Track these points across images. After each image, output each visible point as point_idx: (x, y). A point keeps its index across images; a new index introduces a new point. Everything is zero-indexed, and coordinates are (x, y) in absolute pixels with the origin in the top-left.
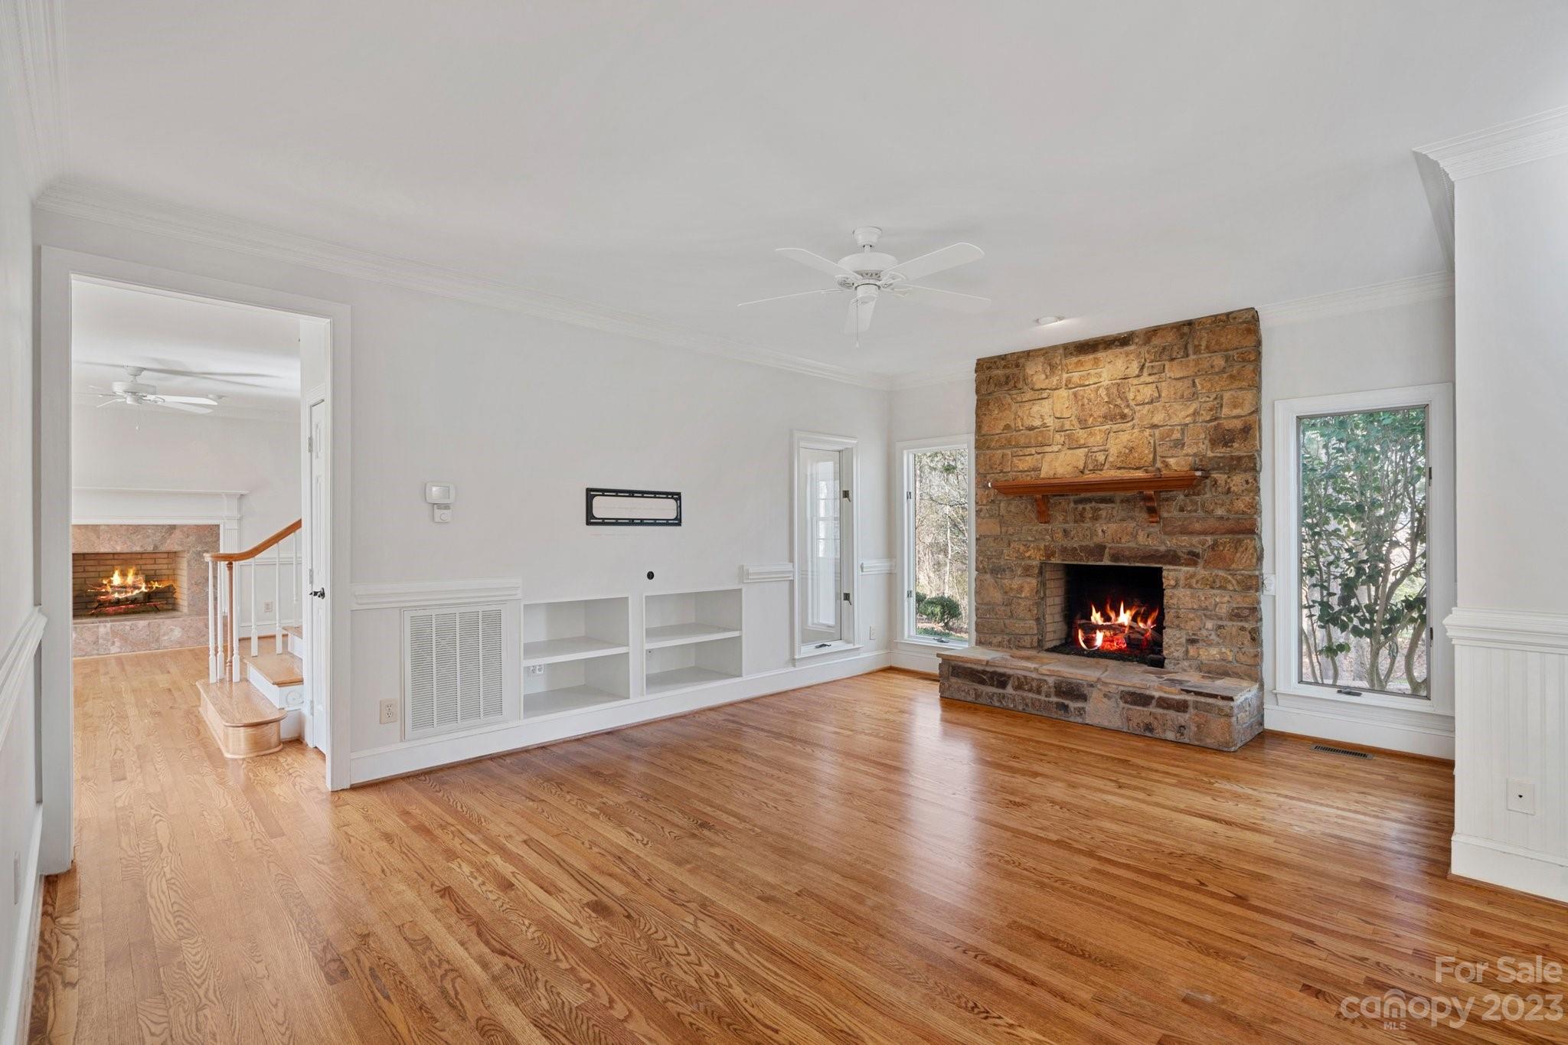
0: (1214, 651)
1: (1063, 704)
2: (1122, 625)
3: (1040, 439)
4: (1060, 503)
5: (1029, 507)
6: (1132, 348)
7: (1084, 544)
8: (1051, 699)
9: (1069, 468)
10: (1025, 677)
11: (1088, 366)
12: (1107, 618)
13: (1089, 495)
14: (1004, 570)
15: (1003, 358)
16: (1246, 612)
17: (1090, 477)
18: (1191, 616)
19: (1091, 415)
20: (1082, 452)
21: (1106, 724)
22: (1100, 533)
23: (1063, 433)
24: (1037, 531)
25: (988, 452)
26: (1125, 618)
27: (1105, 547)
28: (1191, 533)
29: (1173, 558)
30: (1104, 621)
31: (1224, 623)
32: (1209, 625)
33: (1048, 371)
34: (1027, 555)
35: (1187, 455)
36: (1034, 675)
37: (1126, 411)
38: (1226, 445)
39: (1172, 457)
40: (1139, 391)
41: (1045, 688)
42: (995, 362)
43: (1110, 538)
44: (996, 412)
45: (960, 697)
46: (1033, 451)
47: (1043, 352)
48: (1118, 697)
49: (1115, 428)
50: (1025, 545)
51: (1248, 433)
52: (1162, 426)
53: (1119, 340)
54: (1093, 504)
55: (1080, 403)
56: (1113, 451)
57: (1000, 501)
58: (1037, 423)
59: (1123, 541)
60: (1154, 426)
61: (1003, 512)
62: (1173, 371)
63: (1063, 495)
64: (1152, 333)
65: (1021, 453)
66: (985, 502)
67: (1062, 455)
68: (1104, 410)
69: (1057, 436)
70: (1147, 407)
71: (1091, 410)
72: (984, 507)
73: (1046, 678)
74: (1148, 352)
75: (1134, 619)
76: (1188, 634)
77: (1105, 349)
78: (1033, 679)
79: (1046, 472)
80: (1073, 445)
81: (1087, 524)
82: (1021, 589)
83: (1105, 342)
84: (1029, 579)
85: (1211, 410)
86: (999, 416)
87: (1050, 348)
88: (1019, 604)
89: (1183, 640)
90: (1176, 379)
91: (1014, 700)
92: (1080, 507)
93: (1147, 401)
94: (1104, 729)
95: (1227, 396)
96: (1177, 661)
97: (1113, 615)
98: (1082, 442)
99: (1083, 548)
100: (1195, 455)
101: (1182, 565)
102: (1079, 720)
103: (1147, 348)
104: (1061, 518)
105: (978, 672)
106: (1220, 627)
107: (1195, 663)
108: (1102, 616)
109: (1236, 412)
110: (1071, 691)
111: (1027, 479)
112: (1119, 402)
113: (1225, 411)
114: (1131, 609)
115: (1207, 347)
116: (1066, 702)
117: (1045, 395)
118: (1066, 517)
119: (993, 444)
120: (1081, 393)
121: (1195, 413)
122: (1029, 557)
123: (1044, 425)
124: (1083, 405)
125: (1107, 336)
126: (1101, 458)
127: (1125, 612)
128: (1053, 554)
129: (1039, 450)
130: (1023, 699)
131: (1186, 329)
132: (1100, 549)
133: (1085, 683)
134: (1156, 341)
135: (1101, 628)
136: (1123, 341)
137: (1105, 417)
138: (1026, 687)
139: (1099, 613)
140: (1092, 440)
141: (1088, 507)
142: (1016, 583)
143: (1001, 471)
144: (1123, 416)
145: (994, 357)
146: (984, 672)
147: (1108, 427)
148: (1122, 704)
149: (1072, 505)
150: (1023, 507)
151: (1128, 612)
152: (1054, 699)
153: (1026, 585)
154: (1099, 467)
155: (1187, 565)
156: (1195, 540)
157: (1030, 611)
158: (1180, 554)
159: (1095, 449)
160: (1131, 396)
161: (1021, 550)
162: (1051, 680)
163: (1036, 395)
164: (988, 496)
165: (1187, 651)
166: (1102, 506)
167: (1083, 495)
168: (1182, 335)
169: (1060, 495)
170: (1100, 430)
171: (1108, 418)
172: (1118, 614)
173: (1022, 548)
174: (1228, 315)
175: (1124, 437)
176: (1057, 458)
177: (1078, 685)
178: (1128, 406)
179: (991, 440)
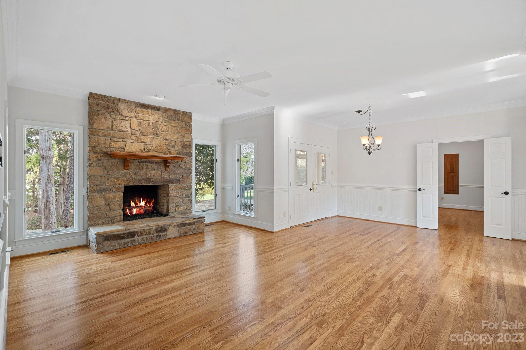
0: (182, 208)
1: (159, 235)
2: (142, 206)
3: (125, 136)
4: (133, 162)
5: (119, 163)
6: (160, 112)
7: (143, 178)
8: (154, 235)
9: (138, 149)
10: (144, 230)
11: (145, 113)
12: (136, 204)
13: (145, 160)
14: (106, 190)
15: (107, 97)
16: (189, 195)
17: (145, 154)
18: (176, 198)
19: (146, 131)
20: (142, 144)
21: (173, 236)
22: (149, 174)
23: (135, 136)
24: (123, 173)
25: (97, 137)
26: (142, 203)
27: (151, 179)
28: (177, 174)
29: (171, 181)
30: (136, 205)
31: (184, 199)
32: (181, 200)
33: (129, 110)
34: (118, 183)
35: (176, 150)
36: (147, 228)
37: (158, 133)
38: (185, 149)
39: (172, 150)
40: (162, 127)
41: (152, 231)
42: (102, 98)
43: (153, 175)
44: (103, 120)
45: (110, 249)
46: (121, 140)
47: (126, 101)
48: (176, 226)
49: (155, 137)
50: (117, 179)
51: (190, 146)
52: (169, 140)
53: (156, 108)
54: (147, 163)
55: (142, 126)
56: (154, 145)
57: (104, 160)
58: (124, 129)
59: (157, 176)
60: (167, 140)
61: (104, 165)
62: (172, 123)
63: (135, 159)
64: (167, 110)
65: (115, 140)
66: (95, 160)
67: (135, 144)
68: (151, 130)
69: (133, 136)
70: (165, 133)
71: (146, 129)
72: (94, 162)
73: (152, 228)
74: (166, 115)
75: (146, 204)
76: (176, 204)
77: (152, 109)
78: (147, 230)
79: (127, 149)
80: (138, 140)
81: (144, 171)
82: (115, 197)
83: (151, 107)
84: (119, 193)
85: (182, 138)
86: (104, 122)
87: (129, 101)
88: (114, 204)
89: (174, 206)
90: (173, 126)
91: (139, 241)
92: (142, 164)
93: (165, 131)
94: (174, 238)
95: (186, 135)
96: (173, 213)
97: (138, 203)
98: (143, 140)
99: (143, 179)
100: (178, 151)
101: (174, 183)
102: (165, 238)
103: (165, 114)
104: (134, 168)
105: (121, 234)
106: (183, 200)
107: (177, 212)
108: (135, 203)
109: (188, 140)
110: (162, 229)
111: (118, 152)
112: (156, 129)
113: (185, 139)
114: (144, 200)
115: (181, 120)
116: (160, 234)
117: (127, 119)
118: (136, 168)
119: (100, 134)
120: (142, 122)
121: (178, 138)
122: (119, 184)
123: (127, 131)
124: (143, 127)
125: (152, 105)
126: (150, 147)
127: (142, 201)
128: (130, 182)
129: (124, 140)
130: (143, 239)
131: (176, 112)
132: (149, 179)
133: (166, 225)
134: (168, 113)
135: (135, 208)
136: (158, 109)
137: (151, 133)
138: (144, 234)
139: (134, 203)
140: (146, 140)
141: (144, 164)
142: (112, 195)
143: (105, 147)
144: (157, 134)
145: (101, 95)
146: (124, 234)
147: (152, 137)
148: (178, 228)
149: (138, 163)
150: (115, 163)
151: (144, 201)
152: (155, 235)
153: (117, 195)
154: (148, 151)
155: (176, 183)
156: (177, 176)
157: (120, 206)
158: (174, 180)
159: (148, 144)
160: (160, 128)
161: (115, 181)
162: (154, 228)
163: (123, 118)
164: (97, 157)
165: (175, 209)
166: (149, 164)
167: (143, 160)
168: (175, 114)
169: (134, 159)
170: (149, 137)
171: (152, 134)
172: (140, 202)
173: (115, 180)
174: (186, 112)
175: (158, 141)
176: (132, 145)
177: (164, 227)
178: (159, 131)
179: (99, 132)
